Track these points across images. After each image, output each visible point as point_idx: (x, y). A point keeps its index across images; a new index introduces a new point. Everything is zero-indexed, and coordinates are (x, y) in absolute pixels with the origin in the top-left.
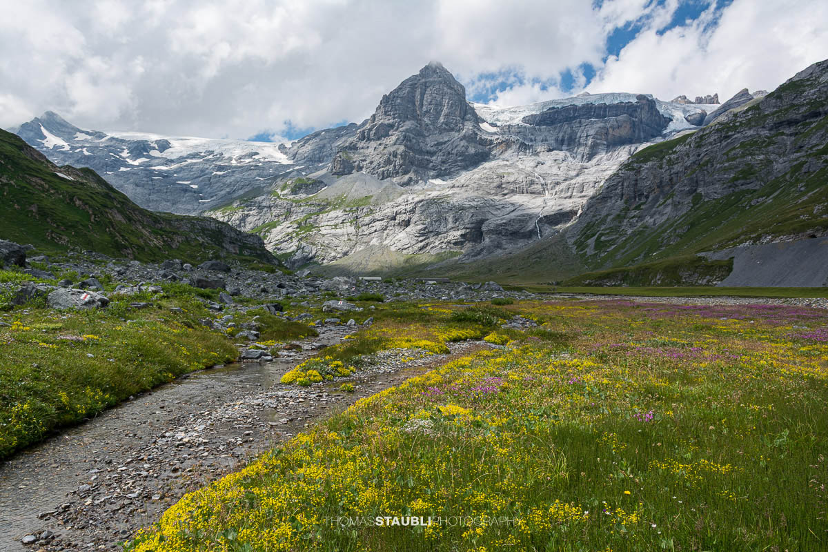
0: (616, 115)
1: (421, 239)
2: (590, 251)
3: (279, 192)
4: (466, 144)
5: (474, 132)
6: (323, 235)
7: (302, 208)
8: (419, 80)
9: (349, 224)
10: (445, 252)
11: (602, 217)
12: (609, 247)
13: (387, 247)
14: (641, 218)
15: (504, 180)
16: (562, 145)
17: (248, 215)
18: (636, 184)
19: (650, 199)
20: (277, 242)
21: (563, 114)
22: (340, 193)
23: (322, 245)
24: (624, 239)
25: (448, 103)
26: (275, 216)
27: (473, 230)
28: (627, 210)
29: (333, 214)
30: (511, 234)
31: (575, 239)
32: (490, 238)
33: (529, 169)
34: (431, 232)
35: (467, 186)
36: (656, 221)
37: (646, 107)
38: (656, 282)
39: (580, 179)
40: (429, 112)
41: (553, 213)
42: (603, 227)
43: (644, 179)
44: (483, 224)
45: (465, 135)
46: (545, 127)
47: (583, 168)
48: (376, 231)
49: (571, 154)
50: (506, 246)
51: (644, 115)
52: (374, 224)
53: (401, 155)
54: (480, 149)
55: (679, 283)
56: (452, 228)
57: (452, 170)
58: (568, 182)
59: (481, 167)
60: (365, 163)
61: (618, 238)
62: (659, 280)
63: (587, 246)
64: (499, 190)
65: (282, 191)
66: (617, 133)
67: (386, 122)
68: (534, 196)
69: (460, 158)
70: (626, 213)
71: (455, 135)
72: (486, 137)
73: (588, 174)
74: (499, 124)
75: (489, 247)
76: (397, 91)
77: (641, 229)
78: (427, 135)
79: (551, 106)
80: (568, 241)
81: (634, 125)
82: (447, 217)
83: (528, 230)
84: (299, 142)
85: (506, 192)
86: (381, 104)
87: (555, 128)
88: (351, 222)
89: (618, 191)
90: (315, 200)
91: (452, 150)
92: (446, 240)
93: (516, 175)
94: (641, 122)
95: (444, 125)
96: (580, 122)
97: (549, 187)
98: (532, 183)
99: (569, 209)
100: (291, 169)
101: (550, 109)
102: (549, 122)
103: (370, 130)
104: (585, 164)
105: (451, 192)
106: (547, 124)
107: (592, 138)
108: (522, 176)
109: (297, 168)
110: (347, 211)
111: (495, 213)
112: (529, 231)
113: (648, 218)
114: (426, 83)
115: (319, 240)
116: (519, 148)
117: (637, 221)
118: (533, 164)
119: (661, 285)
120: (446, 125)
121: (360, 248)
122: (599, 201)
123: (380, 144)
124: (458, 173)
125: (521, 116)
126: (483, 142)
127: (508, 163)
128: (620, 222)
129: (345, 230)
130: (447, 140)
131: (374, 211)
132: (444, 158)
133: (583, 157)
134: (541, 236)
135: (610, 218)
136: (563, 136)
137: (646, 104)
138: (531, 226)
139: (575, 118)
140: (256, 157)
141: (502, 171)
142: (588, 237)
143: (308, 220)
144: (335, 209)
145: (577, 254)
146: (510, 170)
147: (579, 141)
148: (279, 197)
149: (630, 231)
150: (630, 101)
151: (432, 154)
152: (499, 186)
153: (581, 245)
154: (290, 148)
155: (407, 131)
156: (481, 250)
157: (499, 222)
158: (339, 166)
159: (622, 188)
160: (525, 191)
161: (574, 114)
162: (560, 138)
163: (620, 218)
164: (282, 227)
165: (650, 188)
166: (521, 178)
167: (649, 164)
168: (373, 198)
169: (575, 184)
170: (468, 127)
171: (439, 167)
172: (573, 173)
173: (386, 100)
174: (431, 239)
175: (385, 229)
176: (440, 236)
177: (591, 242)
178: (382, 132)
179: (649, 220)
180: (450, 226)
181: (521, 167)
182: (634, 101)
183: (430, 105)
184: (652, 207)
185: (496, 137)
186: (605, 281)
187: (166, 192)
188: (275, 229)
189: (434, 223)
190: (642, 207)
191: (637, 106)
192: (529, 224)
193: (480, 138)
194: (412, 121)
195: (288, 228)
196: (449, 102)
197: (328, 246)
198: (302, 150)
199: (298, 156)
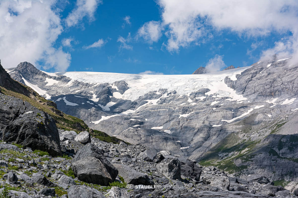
3: (277, 151)
65: (279, 150)
100: (253, 109)
140: (208, 94)
148: (279, 157)
187: (152, 142)
198: (251, 85)
199: (247, 91)
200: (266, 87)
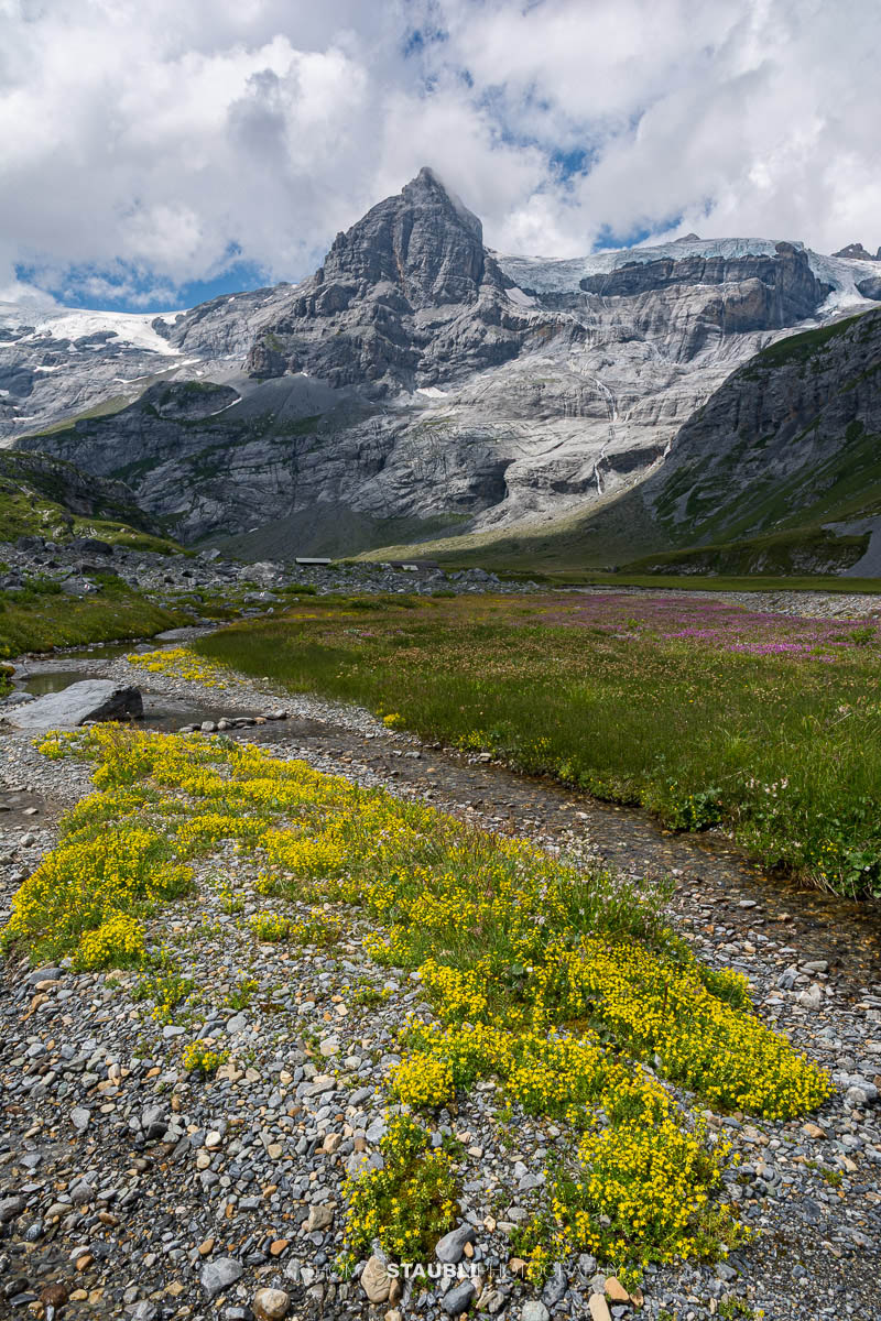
0: (739, 279)
1: (403, 492)
2: (679, 516)
3: (158, 407)
4: (482, 326)
5: (496, 304)
6: (237, 484)
7: (198, 436)
8: (401, 206)
9: (280, 465)
10: (443, 515)
11: (701, 458)
12: (709, 511)
13: (346, 505)
14: (764, 461)
15: (544, 393)
16: (646, 330)
17: (102, 448)
18: (760, 405)
19: (781, 430)
20: (156, 495)
21: (650, 274)
22: (263, 411)
23: (234, 502)
24: (735, 496)
25: (452, 251)
26: (151, 450)
27: (491, 479)
28: (742, 447)
29: (252, 447)
30: (552, 486)
31: (657, 496)
32: (517, 492)
33: (587, 373)
34: (421, 480)
35: (482, 401)
36: (788, 468)
37: (792, 266)
38: (756, 569)
39: (671, 393)
40: (418, 268)
41: (623, 451)
42: (703, 476)
43: (774, 395)
44: (507, 467)
45: (479, 311)
46: (618, 297)
47: (679, 373)
48: (326, 478)
49: (659, 348)
50: (542, 507)
51: (788, 280)
52: (323, 467)
53: (370, 344)
54: (506, 335)
55: (788, 571)
56: (455, 474)
57: (458, 372)
58: (651, 398)
59: (506, 367)
60: (306, 358)
61: (725, 495)
62: (761, 565)
63: (675, 508)
64: (535, 410)
65: (162, 405)
66: (740, 311)
67: (344, 283)
68: (594, 420)
69: (471, 352)
70: (741, 453)
71: (463, 311)
72: (516, 315)
73: (685, 384)
74: (539, 290)
75: (516, 507)
76: (361, 226)
77: (763, 480)
78: (414, 308)
79: (630, 261)
80: (645, 499)
81: (769, 297)
82: (447, 456)
83: (581, 479)
84: (189, 315)
85: (546, 413)
86: (334, 249)
87: (635, 300)
88: (284, 462)
89: (731, 415)
90: (221, 422)
91: (458, 337)
92: (444, 495)
93: (565, 384)
94: (782, 292)
95: (444, 292)
96: (678, 291)
97: (620, 405)
98: (592, 397)
99: (650, 444)
100: (176, 365)
101: (628, 265)
102: (624, 288)
103: (315, 297)
104: (683, 366)
105: (453, 412)
106: (622, 293)
107: (697, 320)
108: (574, 386)
109: (187, 362)
110: (276, 443)
111: (526, 449)
112: (583, 482)
113: (775, 462)
114: (412, 212)
115: (229, 493)
116: (573, 335)
117: (758, 467)
118: (594, 364)
119: (761, 574)
120: (448, 291)
121: (300, 507)
122: (700, 431)
123: (333, 324)
124: (466, 375)
125: (579, 277)
126: (511, 324)
127: (552, 362)
128: (731, 469)
129: (274, 475)
130: (448, 318)
131: (324, 444)
132: (444, 350)
133: (679, 353)
134: (602, 490)
135: (715, 461)
136: (647, 315)
137: (791, 260)
138: (585, 473)
139: (669, 282)
140: (112, 340)
141: (541, 376)
142: (677, 493)
143: (209, 458)
144: (256, 438)
145: (658, 521)
146: (554, 375)
147: (674, 325)
148: (157, 416)
149: (745, 484)
150: (766, 253)
151: (423, 343)
152: (536, 403)
153: (665, 505)
154: (173, 326)
155: (381, 300)
156: (503, 512)
157: (533, 466)
158: (261, 362)
159: (738, 411)
160: (578, 411)
161: (669, 274)
162: (643, 318)
163: (730, 461)
164: (163, 469)
165: (783, 410)
166: (573, 388)
167: (784, 369)
168: (320, 421)
169: (663, 401)
170: (487, 293)
171: (435, 366)
172: (661, 382)
173: (342, 242)
174: (420, 493)
175: (342, 475)
176: (435, 488)
177: (682, 501)
178: (337, 301)
179: (776, 466)
180: (452, 470)
181: (574, 369)
182: (771, 253)
183: (419, 253)
184: (783, 443)
185: (534, 314)
186: (683, 566)
188: (152, 473)
189: (424, 466)
190: (768, 443)
191: (776, 263)
192: (583, 469)
193: (507, 315)
194: (387, 282)
195: (175, 470)
196: (452, 249)
197: (244, 503)
198: (194, 331)
199: (188, 341)
200: (218, 335)
